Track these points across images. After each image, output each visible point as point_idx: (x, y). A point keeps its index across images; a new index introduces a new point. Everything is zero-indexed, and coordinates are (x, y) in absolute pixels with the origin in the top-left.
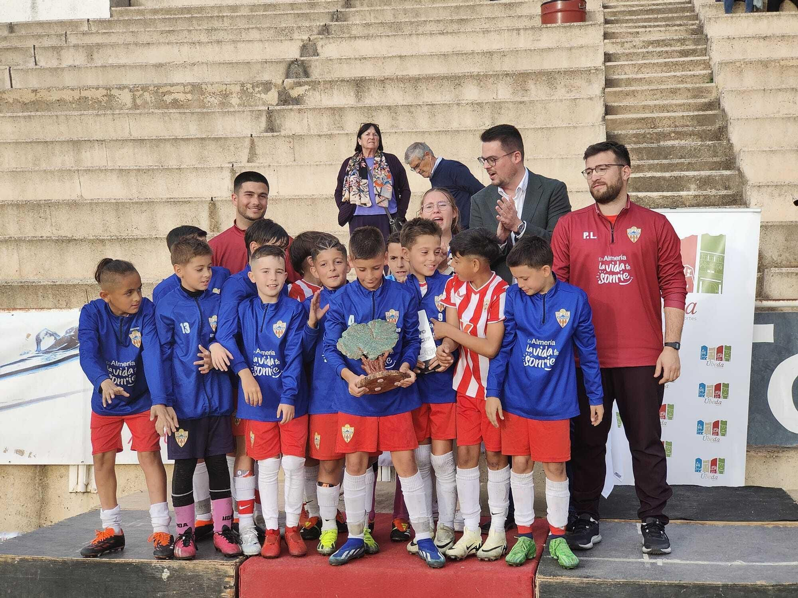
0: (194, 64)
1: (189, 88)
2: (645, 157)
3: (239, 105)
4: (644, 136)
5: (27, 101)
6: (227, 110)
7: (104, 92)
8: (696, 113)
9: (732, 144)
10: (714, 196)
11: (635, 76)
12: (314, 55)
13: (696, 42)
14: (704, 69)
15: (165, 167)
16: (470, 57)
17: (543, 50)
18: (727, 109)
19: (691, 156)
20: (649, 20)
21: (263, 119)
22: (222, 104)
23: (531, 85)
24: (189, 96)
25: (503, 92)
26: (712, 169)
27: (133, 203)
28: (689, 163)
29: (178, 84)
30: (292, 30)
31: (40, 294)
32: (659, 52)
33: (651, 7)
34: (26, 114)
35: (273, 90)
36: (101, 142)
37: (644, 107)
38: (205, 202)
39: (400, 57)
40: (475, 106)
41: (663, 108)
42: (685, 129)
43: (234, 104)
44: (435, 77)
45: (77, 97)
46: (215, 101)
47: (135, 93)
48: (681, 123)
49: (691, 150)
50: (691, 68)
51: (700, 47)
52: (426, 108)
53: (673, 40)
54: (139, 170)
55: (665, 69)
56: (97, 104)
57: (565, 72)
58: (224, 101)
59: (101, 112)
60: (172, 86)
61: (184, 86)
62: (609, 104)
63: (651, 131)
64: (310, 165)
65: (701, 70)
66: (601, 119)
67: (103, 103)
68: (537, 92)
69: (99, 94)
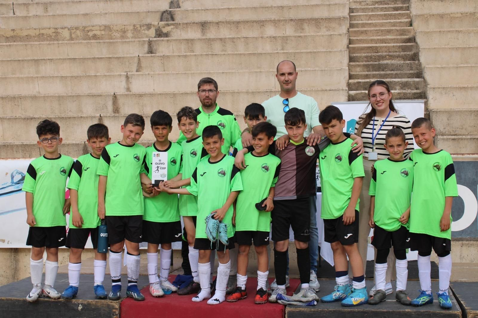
0: (106, 14)
1: (102, 28)
2: (371, 70)
3: (132, 37)
4: (371, 57)
5: (8, 36)
6: (124, 41)
7: (54, 30)
8: (401, 44)
9: (421, 63)
10: (410, 93)
11: (367, 22)
12: (178, 8)
13: (403, 2)
14: (407, 18)
15: (87, 75)
16: (270, 9)
17: (313, 6)
18: (419, 42)
19: (398, 70)
21: (146, 46)
22: (122, 37)
23: (306, 26)
24: (103, 33)
25: (289, 31)
26: (409, 78)
27: (68, 96)
28: (396, 74)
29: (96, 25)
31: (15, 150)
32: (382, 8)
34: (8, 44)
35: (152, 29)
36: (51, 60)
38: (110, 95)
39: (229, 9)
40: (272, 38)
41: (382, 41)
42: (395, 54)
43: (129, 37)
44: (248, 21)
45: (37, 34)
46: (118, 35)
47: (72, 31)
48: (393, 50)
49: (397, 66)
50: (399, 18)
51: (405, 5)
52: (243, 40)
53: (390, 1)
54: (72, 77)
55: (384, 18)
56: (49, 38)
57: (326, 19)
58: (123, 35)
59: (51, 42)
60: (93, 26)
61: (100, 27)
62: (351, 38)
63: (375, 54)
64: (173, 74)
65: (405, 19)
66: (346, 47)
67: (53, 37)
68: (309, 30)
69: (50, 32)
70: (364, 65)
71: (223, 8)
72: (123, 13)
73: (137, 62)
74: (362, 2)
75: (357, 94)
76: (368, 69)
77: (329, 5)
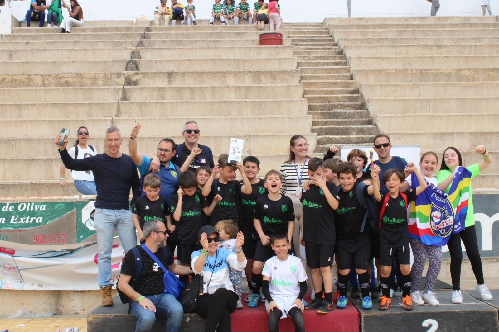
0: (74, 62)
1: (75, 75)
2: (327, 117)
3: (102, 85)
4: (325, 106)
6: (100, 88)
7: (26, 77)
8: (349, 95)
9: (369, 112)
10: (366, 138)
11: (314, 75)
12: (139, 57)
13: (341, 58)
14: (347, 72)
18: (364, 94)
19: (350, 117)
20: (313, 45)
21: (120, 93)
22: (93, 84)
23: (263, 78)
24: (75, 79)
25: (248, 82)
26: (361, 124)
28: (351, 121)
29: (68, 73)
30: (122, 43)
31: (24, 189)
32: (323, 63)
33: (312, 38)
35: (121, 77)
36: (33, 105)
37: (322, 91)
38: (102, 138)
39: (190, 60)
42: (345, 103)
43: (100, 84)
44: (211, 72)
45: (9, 79)
46: (89, 82)
47: (44, 77)
48: (342, 100)
49: (350, 114)
50: (340, 72)
51: (343, 61)
52: (210, 89)
53: (329, 56)
54: (60, 121)
55: (327, 71)
56: (22, 83)
57: (280, 72)
58: (94, 82)
59: (29, 88)
60: (65, 74)
61: (72, 74)
62: (305, 89)
63: (328, 104)
64: (156, 119)
65: (345, 73)
66: (301, 97)
67: (25, 83)
68: (266, 82)
69: (23, 78)
70: (321, 113)
71: (184, 59)
72: (91, 61)
73: (117, 108)
74: (305, 57)
75: (322, 138)
76: (325, 116)
77: (280, 59)
